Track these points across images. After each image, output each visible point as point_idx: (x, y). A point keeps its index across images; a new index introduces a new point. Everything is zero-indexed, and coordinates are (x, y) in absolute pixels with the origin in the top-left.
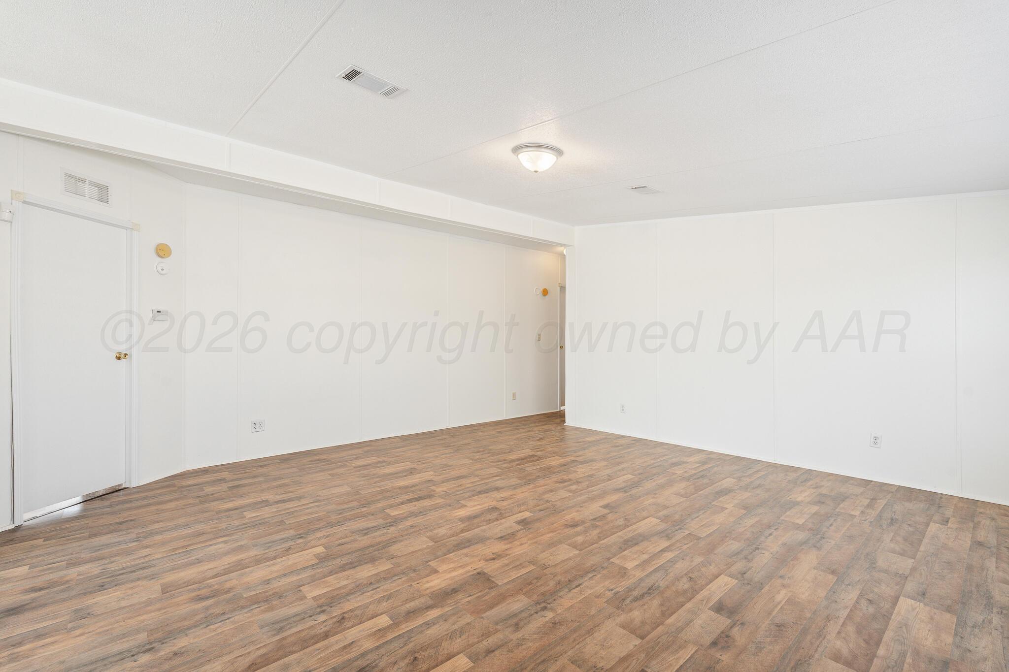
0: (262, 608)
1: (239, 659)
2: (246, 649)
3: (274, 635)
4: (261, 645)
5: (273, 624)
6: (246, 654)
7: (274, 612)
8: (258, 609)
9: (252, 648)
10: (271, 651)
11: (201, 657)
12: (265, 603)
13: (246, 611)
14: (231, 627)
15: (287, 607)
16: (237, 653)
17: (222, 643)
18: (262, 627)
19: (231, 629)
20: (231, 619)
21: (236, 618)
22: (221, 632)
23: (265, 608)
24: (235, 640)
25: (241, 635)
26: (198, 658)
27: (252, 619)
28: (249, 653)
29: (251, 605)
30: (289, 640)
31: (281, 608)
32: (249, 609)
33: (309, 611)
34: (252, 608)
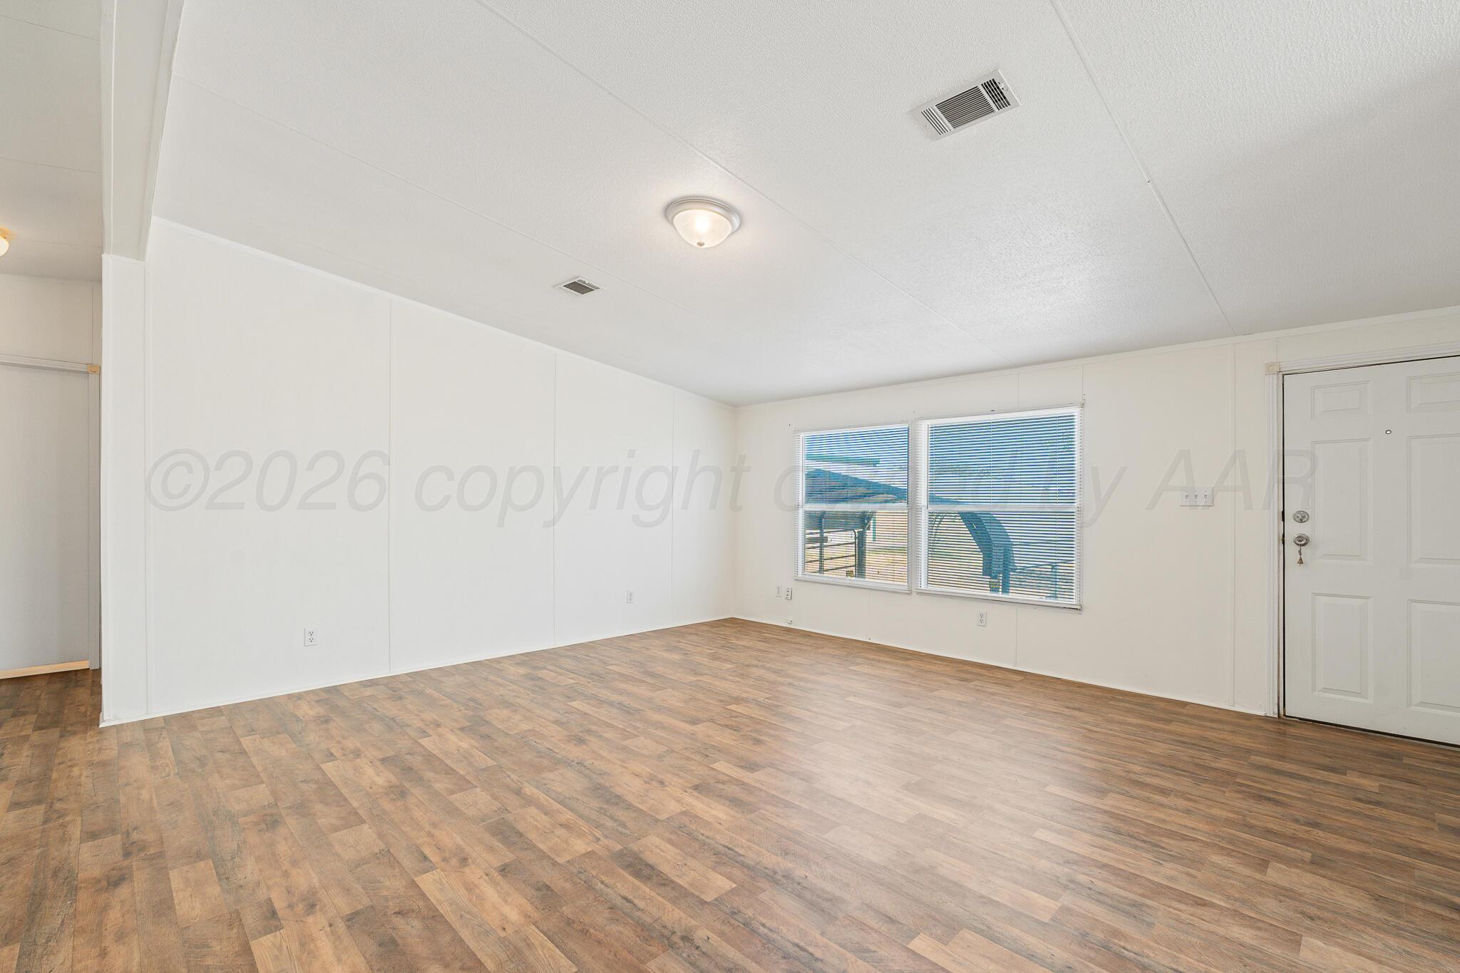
0: (1122, 944)
1: (1208, 919)
2: (1191, 920)
3: (1149, 907)
4: (1171, 910)
5: (1135, 917)
6: (1196, 917)
7: (1118, 927)
8: (1128, 947)
9: (1184, 916)
10: (1169, 898)
11: (1249, 957)
12: (1111, 945)
13: (1145, 960)
14: (1184, 957)
15: (1095, 917)
16: (1206, 926)
17: (1211, 949)
18: (1150, 925)
19: (1186, 955)
20: (1174, 967)
21: (1165, 962)
22: (1203, 963)
23: (1120, 940)
24: (1194, 940)
25: (1182, 938)
26: (1253, 958)
27: (1151, 943)
28: (1192, 915)
29: (1130, 960)
30: (1141, 891)
31: (1102, 923)
32: (1138, 958)
33: (1084, 894)
34: (1133, 955)
